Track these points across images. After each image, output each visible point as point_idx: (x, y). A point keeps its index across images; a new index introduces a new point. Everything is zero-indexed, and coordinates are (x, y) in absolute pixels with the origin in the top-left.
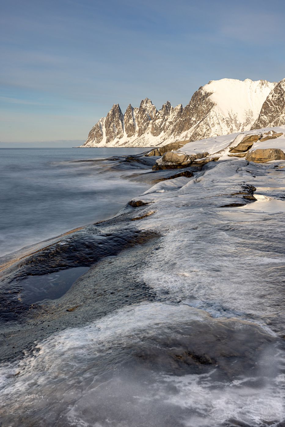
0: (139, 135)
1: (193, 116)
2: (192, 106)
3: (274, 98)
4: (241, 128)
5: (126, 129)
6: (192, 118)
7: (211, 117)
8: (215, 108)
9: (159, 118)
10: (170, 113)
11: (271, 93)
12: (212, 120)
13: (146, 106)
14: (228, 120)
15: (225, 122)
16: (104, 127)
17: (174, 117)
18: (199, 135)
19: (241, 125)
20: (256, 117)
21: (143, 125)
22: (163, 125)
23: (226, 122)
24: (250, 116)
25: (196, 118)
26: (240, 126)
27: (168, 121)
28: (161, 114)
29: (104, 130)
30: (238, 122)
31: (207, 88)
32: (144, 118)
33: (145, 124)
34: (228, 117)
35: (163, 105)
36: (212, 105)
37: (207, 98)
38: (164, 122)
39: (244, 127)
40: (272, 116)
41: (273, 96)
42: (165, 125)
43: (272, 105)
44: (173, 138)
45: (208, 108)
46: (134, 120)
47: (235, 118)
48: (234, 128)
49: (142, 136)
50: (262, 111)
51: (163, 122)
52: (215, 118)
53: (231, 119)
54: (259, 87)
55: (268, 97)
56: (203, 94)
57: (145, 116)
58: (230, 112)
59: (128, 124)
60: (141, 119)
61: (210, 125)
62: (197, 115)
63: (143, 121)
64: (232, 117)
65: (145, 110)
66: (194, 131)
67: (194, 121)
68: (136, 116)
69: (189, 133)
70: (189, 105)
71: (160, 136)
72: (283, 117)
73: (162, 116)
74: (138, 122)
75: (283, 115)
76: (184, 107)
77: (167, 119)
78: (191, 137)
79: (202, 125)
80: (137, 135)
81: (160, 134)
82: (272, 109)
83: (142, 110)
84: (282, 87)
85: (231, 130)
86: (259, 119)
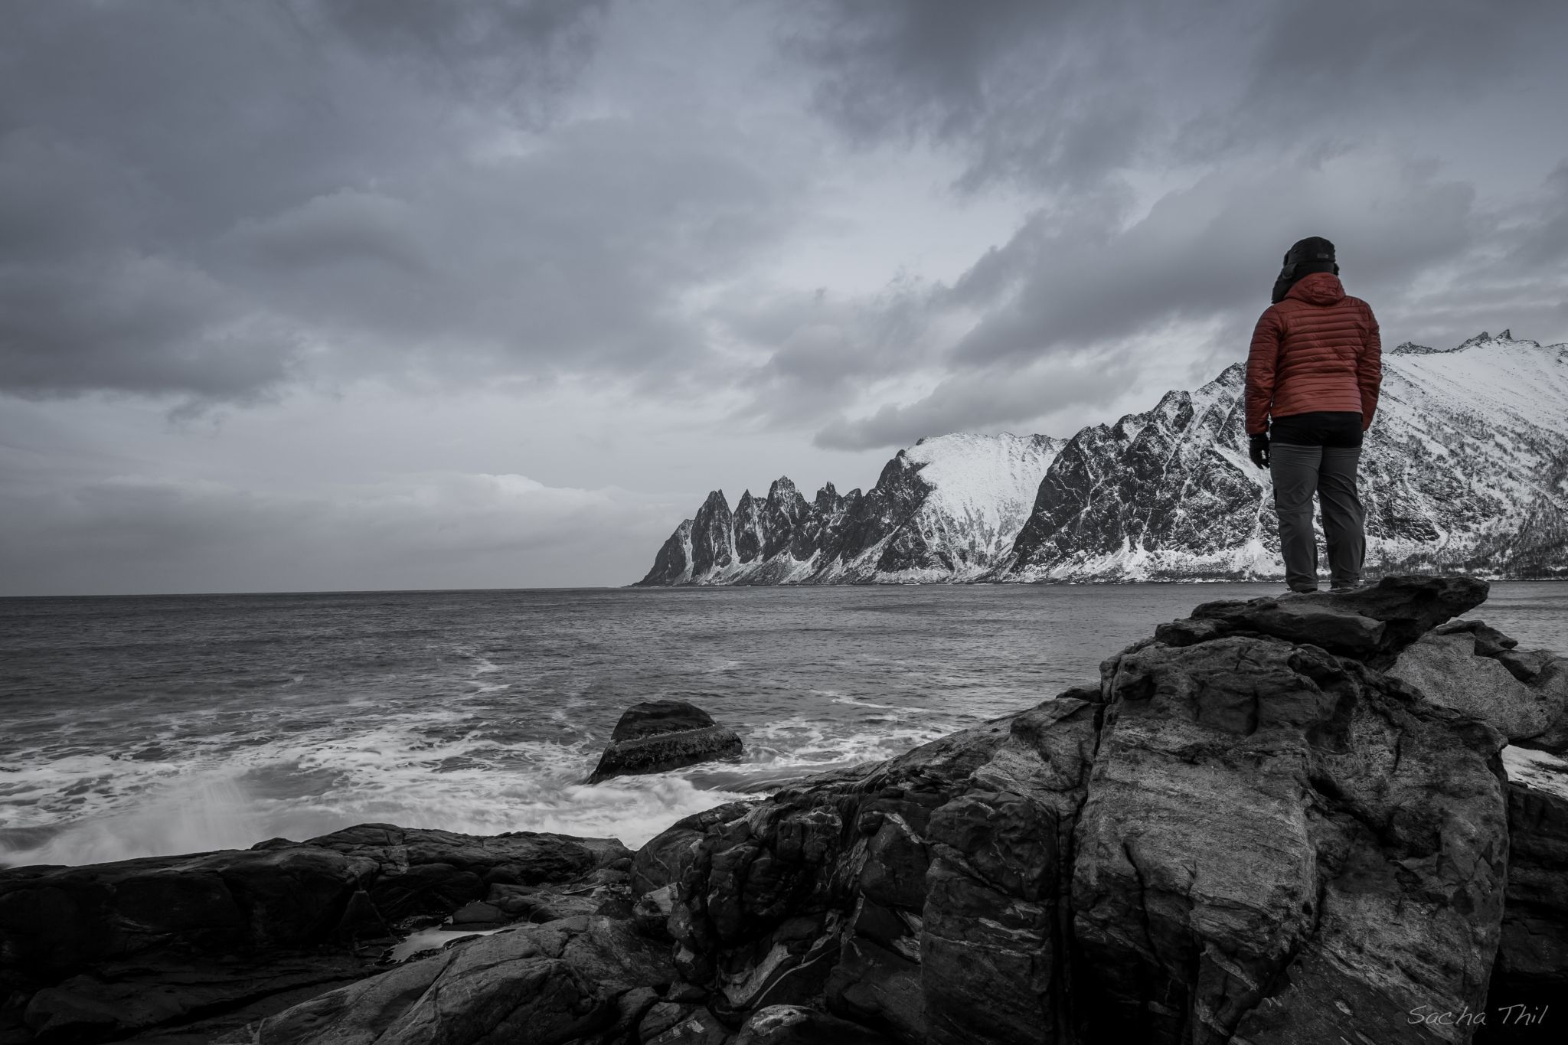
0: (765, 559)
1: (885, 515)
2: (881, 492)
3: (1064, 470)
4: (994, 540)
5: (737, 543)
6: (883, 519)
7: (925, 517)
8: (932, 498)
9: (810, 520)
10: (835, 508)
11: (1056, 461)
12: (926, 522)
13: (782, 494)
14: (963, 521)
15: (958, 528)
16: (689, 540)
17: (843, 515)
18: (899, 555)
19: (995, 532)
20: (1026, 515)
21: (775, 535)
22: (818, 534)
23: (959, 525)
24: (1013, 513)
25: (891, 519)
26: (992, 535)
27: (831, 524)
28: (814, 511)
29: (688, 547)
30: (986, 527)
31: (916, 454)
32: (778, 519)
33: (779, 532)
34: (964, 514)
35: (818, 491)
36: (927, 489)
37: (915, 473)
38: (821, 529)
39: (1002, 538)
40: (1062, 510)
41: (1061, 467)
43: (1060, 486)
44: (841, 563)
45: (919, 497)
46: (755, 524)
47: (979, 518)
49: (772, 559)
50: (1038, 499)
51: (818, 529)
52: (933, 518)
53: (971, 520)
54: (1030, 451)
55: (1050, 469)
56: (907, 466)
57: (779, 516)
59: (741, 534)
60: (770, 521)
61: (923, 533)
62: (894, 513)
63: (775, 525)
64: (974, 516)
65: (780, 502)
66: (887, 547)
67: (886, 525)
68: (759, 517)
69: (874, 552)
70: (874, 491)
71: (812, 559)
72: (1089, 514)
73: (816, 516)
74: (765, 528)
75: (1089, 508)
76: (864, 494)
77: (829, 521)
78: (879, 562)
79: (905, 533)
80: (760, 557)
81: (812, 554)
82: (1061, 496)
83: (772, 503)
84: (1081, 446)
85: (972, 545)
86: (1035, 519)
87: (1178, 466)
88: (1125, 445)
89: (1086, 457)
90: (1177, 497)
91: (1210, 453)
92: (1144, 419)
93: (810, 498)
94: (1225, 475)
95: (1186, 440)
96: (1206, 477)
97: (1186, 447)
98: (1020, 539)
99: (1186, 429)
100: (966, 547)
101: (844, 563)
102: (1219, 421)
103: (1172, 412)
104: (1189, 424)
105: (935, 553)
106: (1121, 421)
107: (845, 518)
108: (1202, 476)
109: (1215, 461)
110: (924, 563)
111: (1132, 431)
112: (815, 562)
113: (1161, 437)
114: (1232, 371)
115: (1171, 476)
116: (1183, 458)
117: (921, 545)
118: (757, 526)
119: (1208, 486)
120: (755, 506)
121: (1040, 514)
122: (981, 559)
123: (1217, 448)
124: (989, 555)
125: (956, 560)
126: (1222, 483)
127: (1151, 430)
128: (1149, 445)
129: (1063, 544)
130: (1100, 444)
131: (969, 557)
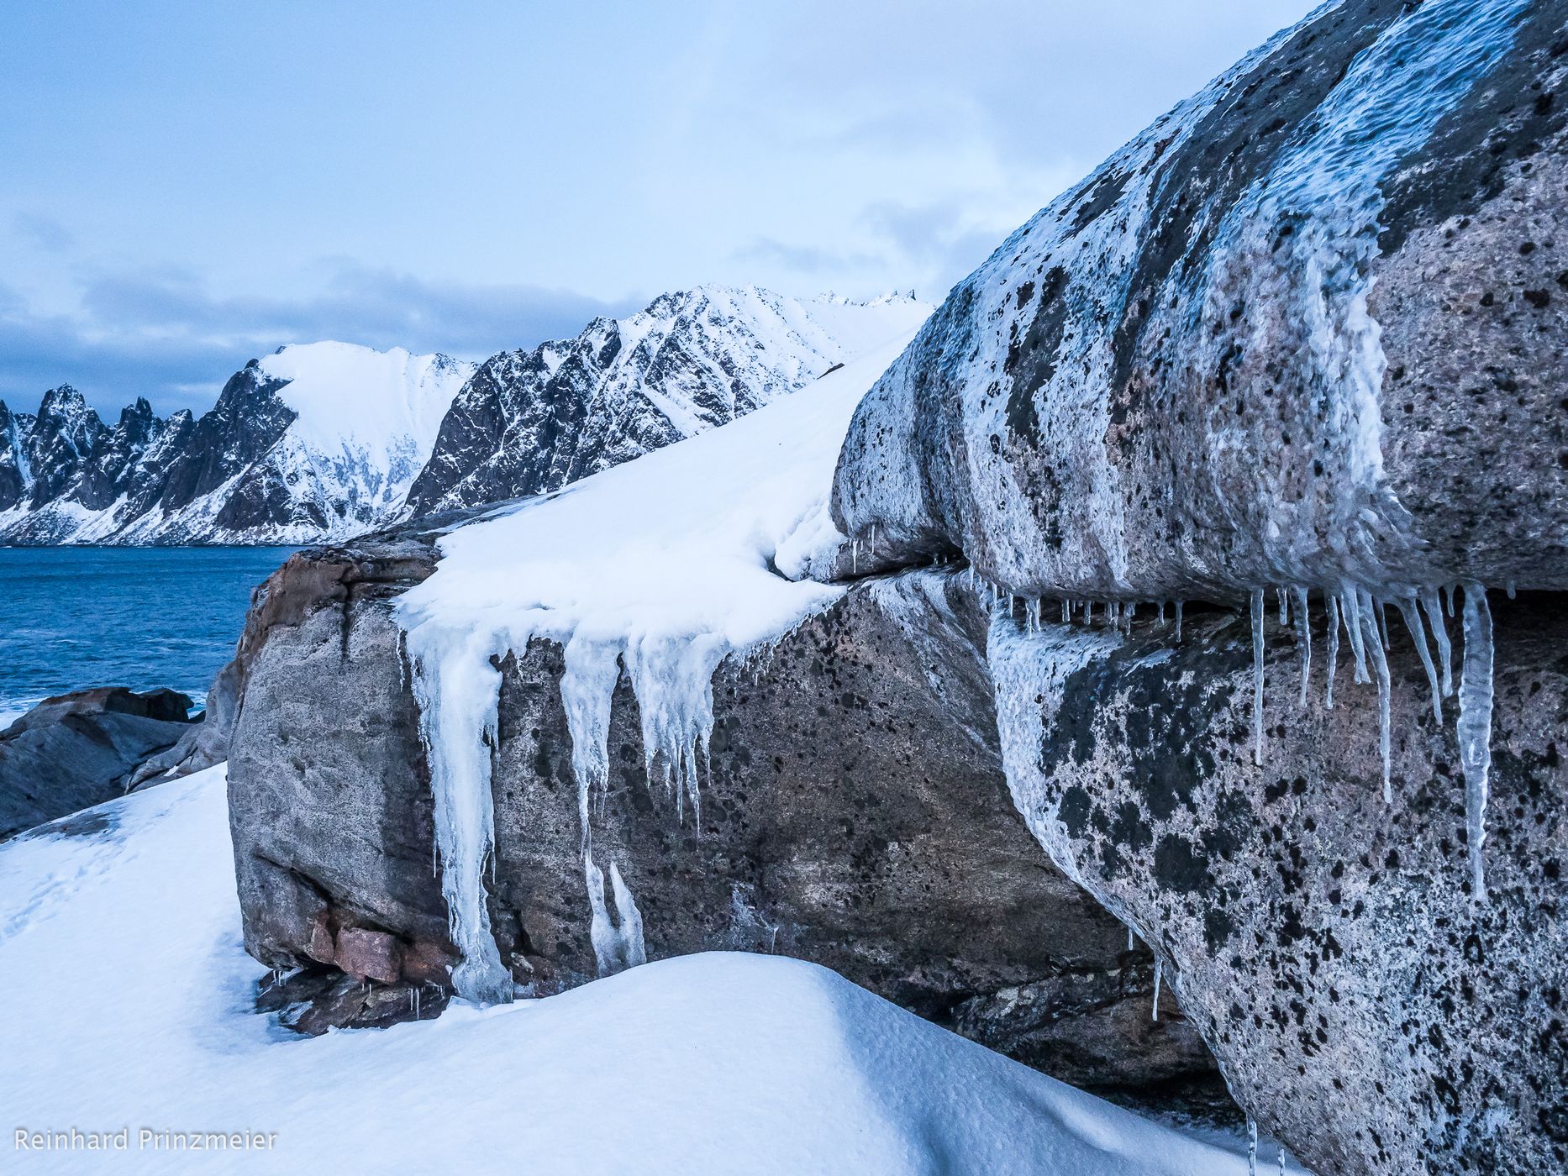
0: (34, 507)
1: (228, 449)
2: (223, 416)
3: (473, 404)
4: (383, 488)
6: (226, 455)
7: (288, 454)
8: (299, 430)
9: (110, 450)
10: (151, 436)
11: (463, 392)
12: (289, 461)
13: (62, 410)
14: (342, 463)
15: (334, 471)
17: (164, 447)
18: (251, 507)
19: (384, 478)
20: (425, 457)
21: (51, 472)
22: (124, 473)
23: (334, 467)
24: (408, 455)
25: (239, 455)
26: (379, 482)
27: (144, 459)
28: (117, 439)
30: (372, 471)
31: (270, 367)
32: (57, 448)
33: (59, 467)
34: (342, 454)
35: (124, 411)
36: (291, 416)
37: (272, 393)
38: (128, 465)
39: (393, 486)
40: (469, 455)
41: (469, 400)
42: (131, 472)
43: (469, 425)
44: (161, 516)
45: (279, 427)
46: (15, 453)
47: (363, 459)
48: (362, 487)
49: (48, 507)
50: (439, 440)
51: (124, 465)
52: (300, 457)
53: (351, 461)
54: (431, 374)
55: (456, 401)
56: (261, 382)
57: (59, 443)
58: (348, 438)
60: (43, 451)
61: (285, 476)
62: (242, 446)
63: (51, 457)
64: (356, 457)
65: (58, 422)
66: (231, 494)
67: (230, 463)
68: (24, 442)
69: (215, 501)
70: (213, 414)
71: (113, 509)
72: (501, 460)
73: (121, 445)
74: (36, 463)
75: (501, 453)
76: (196, 418)
77: (140, 455)
78: (221, 514)
79: (258, 476)
80: (26, 504)
81: (113, 501)
82: (468, 436)
83: (47, 423)
84: (494, 375)
85: (353, 495)
86: (434, 462)
87: (603, 408)
88: (545, 377)
89: (500, 389)
90: (600, 444)
91: (636, 394)
92: (567, 348)
93: (112, 420)
94: (651, 421)
95: (613, 377)
96: (631, 423)
97: (613, 385)
98: (416, 489)
99: (613, 364)
100: (344, 497)
101: (166, 515)
102: (647, 359)
103: (599, 343)
104: (615, 359)
105: (301, 505)
106: (541, 348)
107: (166, 451)
108: (629, 420)
109: (641, 405)
110: (284, 518)
111: (554, 362)
112: (120, 512)
113: (585, 372)
114: (662, 301)
115: (595, 419)
116: (608, 399)
117: (280, 494)
118: (20, 457)
119: (633, 433)
120: (16, 426)
121: (442, 457)
122: (364, 514)
123: (646, 390)
124: (374, 508)
125: (330, 514)
126: (648, 431)
127: (574, 362)
128: (572, 380)
129: (468, 496)
130: (517, 374)
131: (349, 510)
